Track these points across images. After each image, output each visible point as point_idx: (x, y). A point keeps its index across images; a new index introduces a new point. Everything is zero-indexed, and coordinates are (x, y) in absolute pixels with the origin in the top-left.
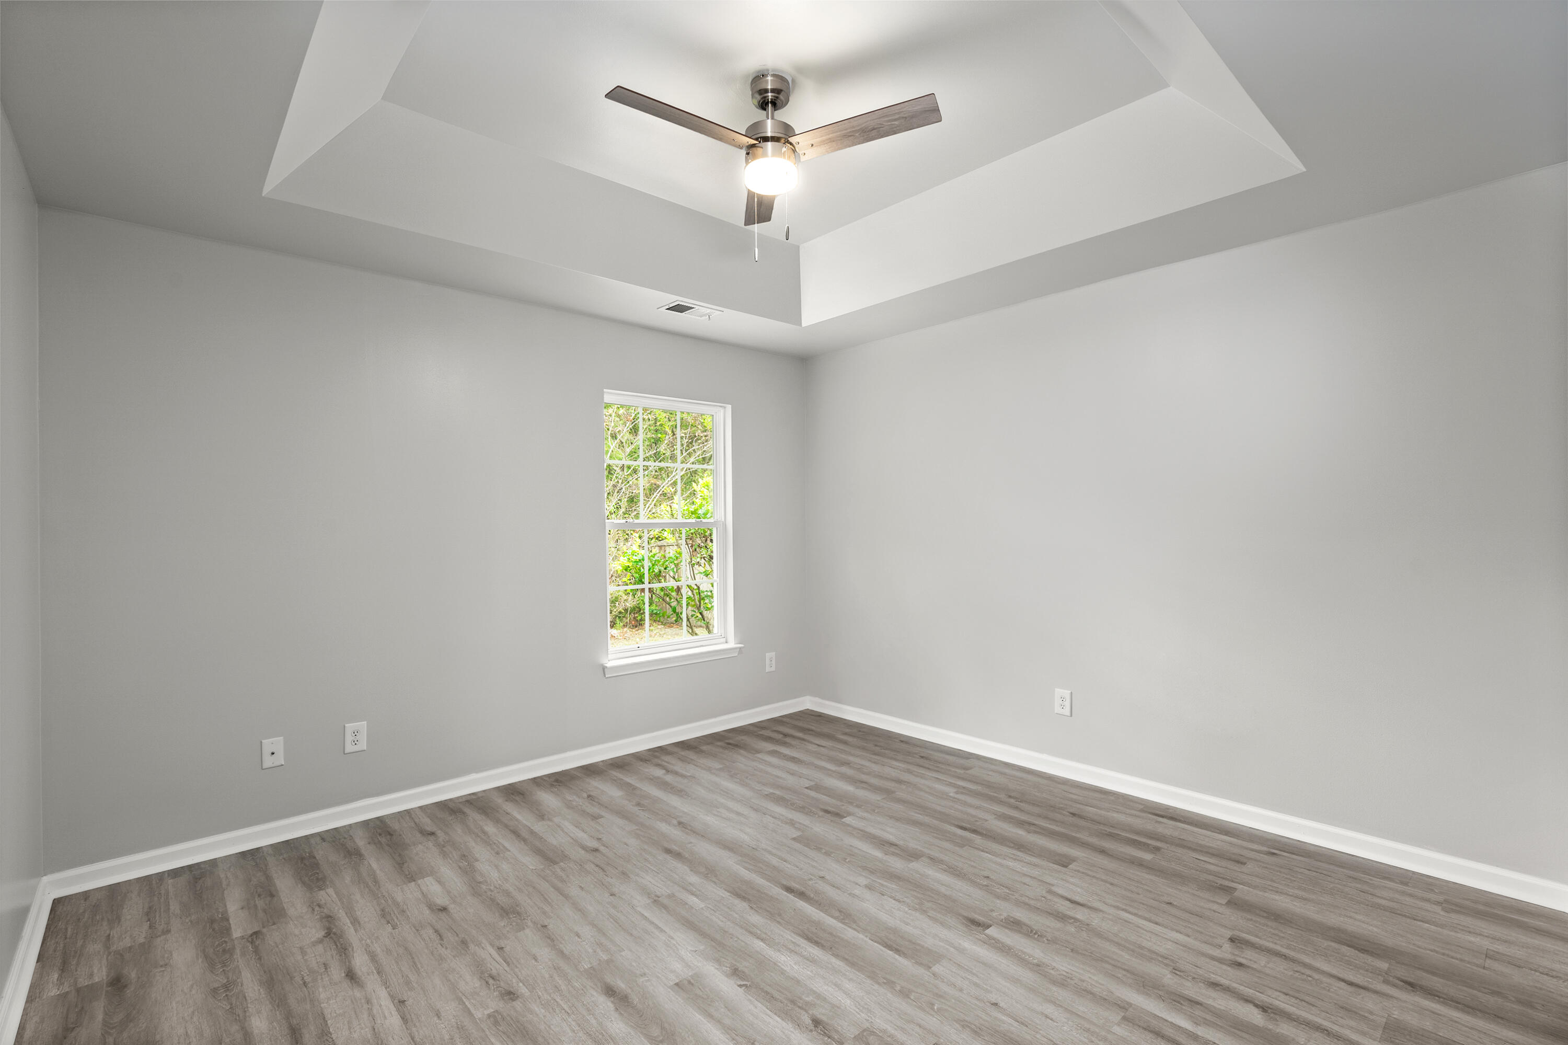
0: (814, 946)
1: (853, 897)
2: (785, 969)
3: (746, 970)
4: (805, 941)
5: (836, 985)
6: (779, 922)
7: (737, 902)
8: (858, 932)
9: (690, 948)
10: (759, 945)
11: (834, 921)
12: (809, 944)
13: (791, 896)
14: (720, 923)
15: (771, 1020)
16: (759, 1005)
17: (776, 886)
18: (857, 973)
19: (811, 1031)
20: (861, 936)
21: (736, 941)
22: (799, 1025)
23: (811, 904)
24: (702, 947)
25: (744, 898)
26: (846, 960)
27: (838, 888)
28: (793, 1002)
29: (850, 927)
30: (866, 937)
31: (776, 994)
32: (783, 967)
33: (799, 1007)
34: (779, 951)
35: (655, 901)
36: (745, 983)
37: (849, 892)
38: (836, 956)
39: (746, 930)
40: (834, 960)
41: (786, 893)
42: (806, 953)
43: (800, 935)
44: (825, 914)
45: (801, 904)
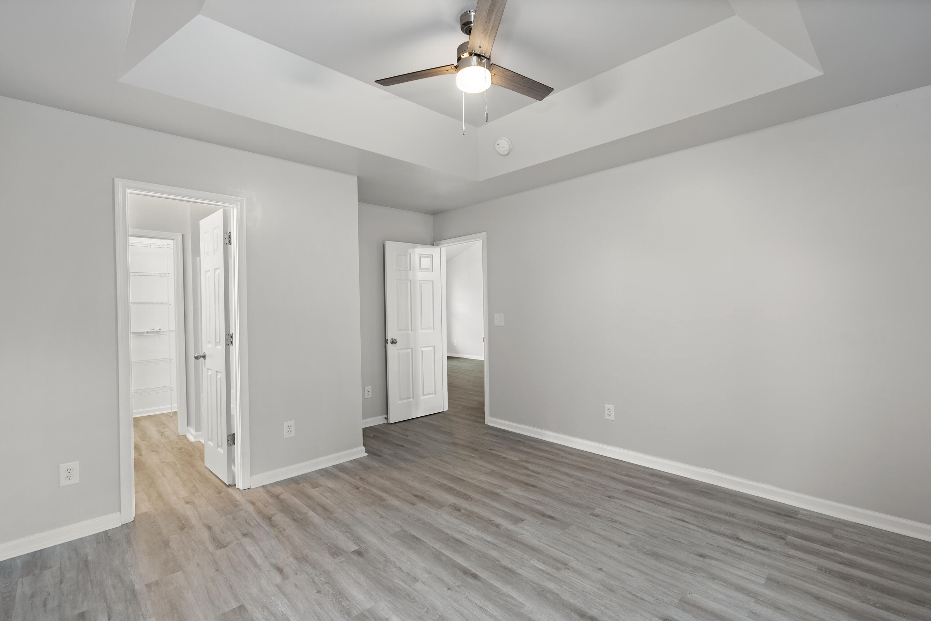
0: (458, 539)
1: (429, 571)
2: (473, 528)
3: (492, 527)
4: (463, 541)
5: (449, 522)
6: (480, 552)
7: (510, 566)
8: (432, 547)
9: (525, 536)
10: (489, 538)
11: (445, 553)
12: (461, 540)
13: (473, 571)
14: (515, 550)
15: (478, 511)
16: (483, 515)
17: (485, 580)
18: (438, 527)
19: (461, 508)
20: (431, 544)
21: (502, 540)
22: (466, 509)
23: (459, 564)
24: (519, 536)
25: (505, 568)
26: (442, 533)
27: (439, 578)
28: (469, 516)
29: (436, 549)
30: (428, 544)
31: (476, 518)
32: (475, 529)
33: (466, 514)
34: (477, 536)
35: (567, 565)
36: (492, 522)
37: (432, 575)
38: (447, 534)
39: (498, 546)
40: (449, 532)
41: (477, 573)
42: (463, 535)
43: (465, 543)
44: (451, 558)
45: (466, 564)
